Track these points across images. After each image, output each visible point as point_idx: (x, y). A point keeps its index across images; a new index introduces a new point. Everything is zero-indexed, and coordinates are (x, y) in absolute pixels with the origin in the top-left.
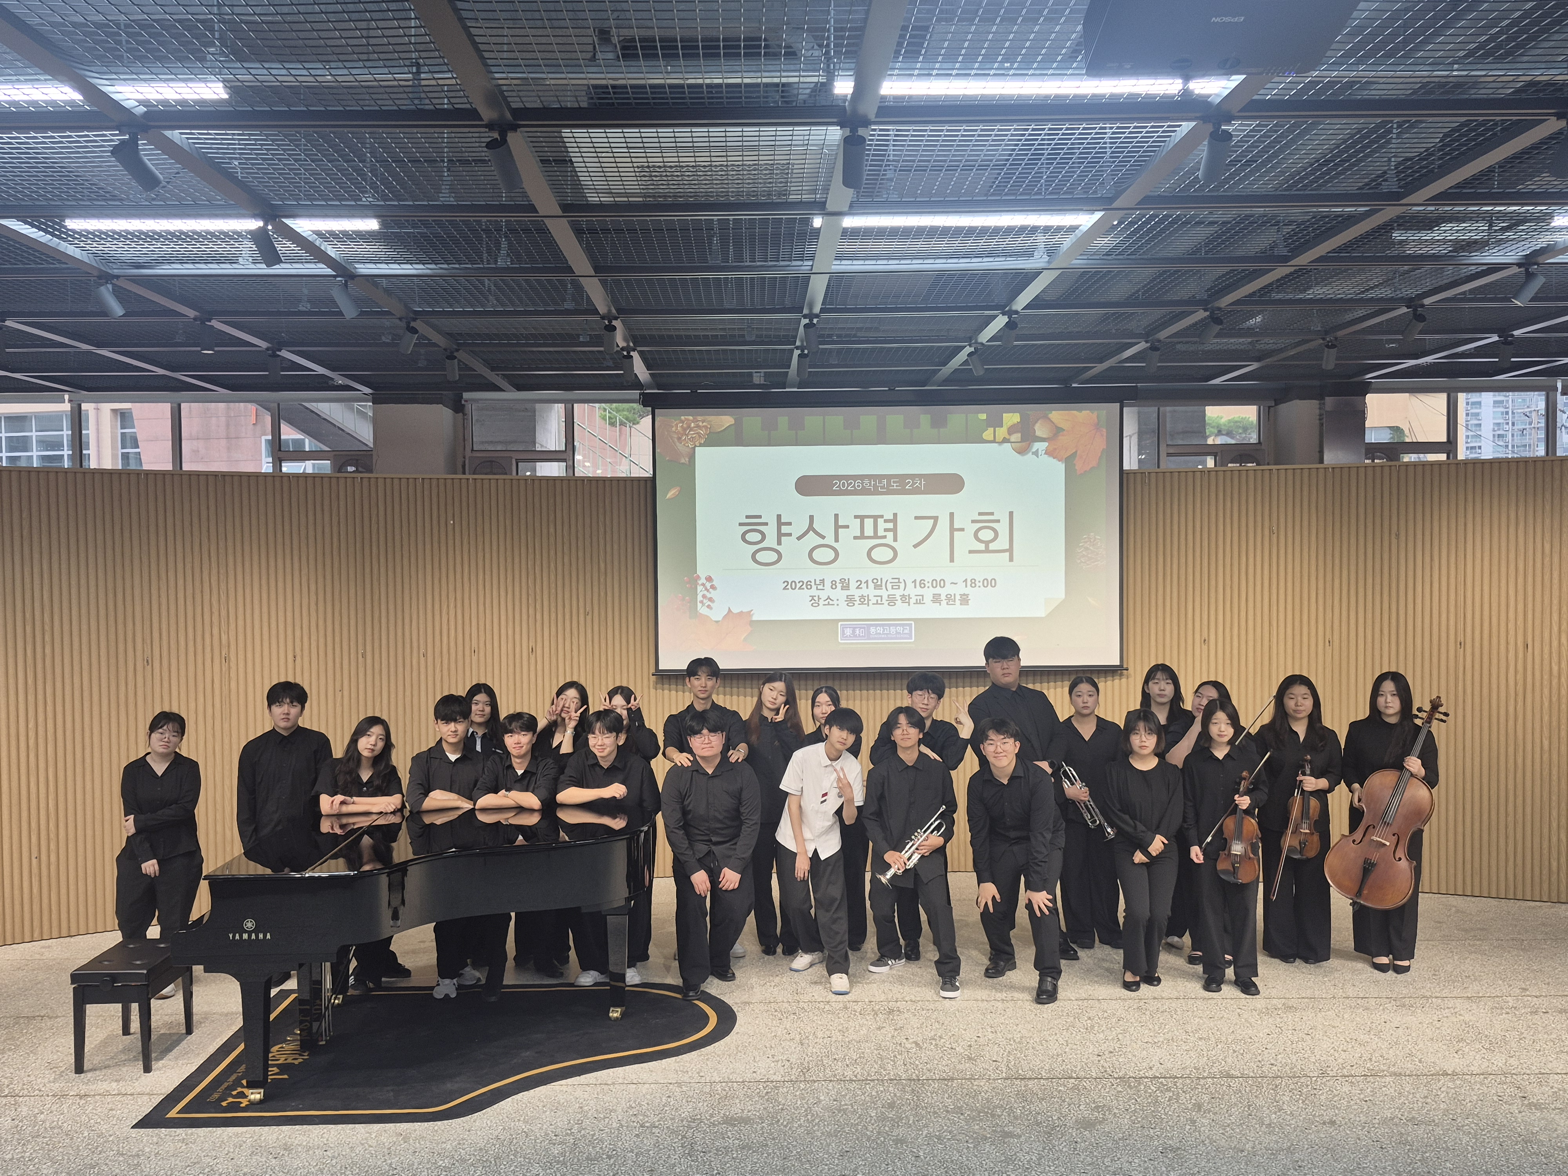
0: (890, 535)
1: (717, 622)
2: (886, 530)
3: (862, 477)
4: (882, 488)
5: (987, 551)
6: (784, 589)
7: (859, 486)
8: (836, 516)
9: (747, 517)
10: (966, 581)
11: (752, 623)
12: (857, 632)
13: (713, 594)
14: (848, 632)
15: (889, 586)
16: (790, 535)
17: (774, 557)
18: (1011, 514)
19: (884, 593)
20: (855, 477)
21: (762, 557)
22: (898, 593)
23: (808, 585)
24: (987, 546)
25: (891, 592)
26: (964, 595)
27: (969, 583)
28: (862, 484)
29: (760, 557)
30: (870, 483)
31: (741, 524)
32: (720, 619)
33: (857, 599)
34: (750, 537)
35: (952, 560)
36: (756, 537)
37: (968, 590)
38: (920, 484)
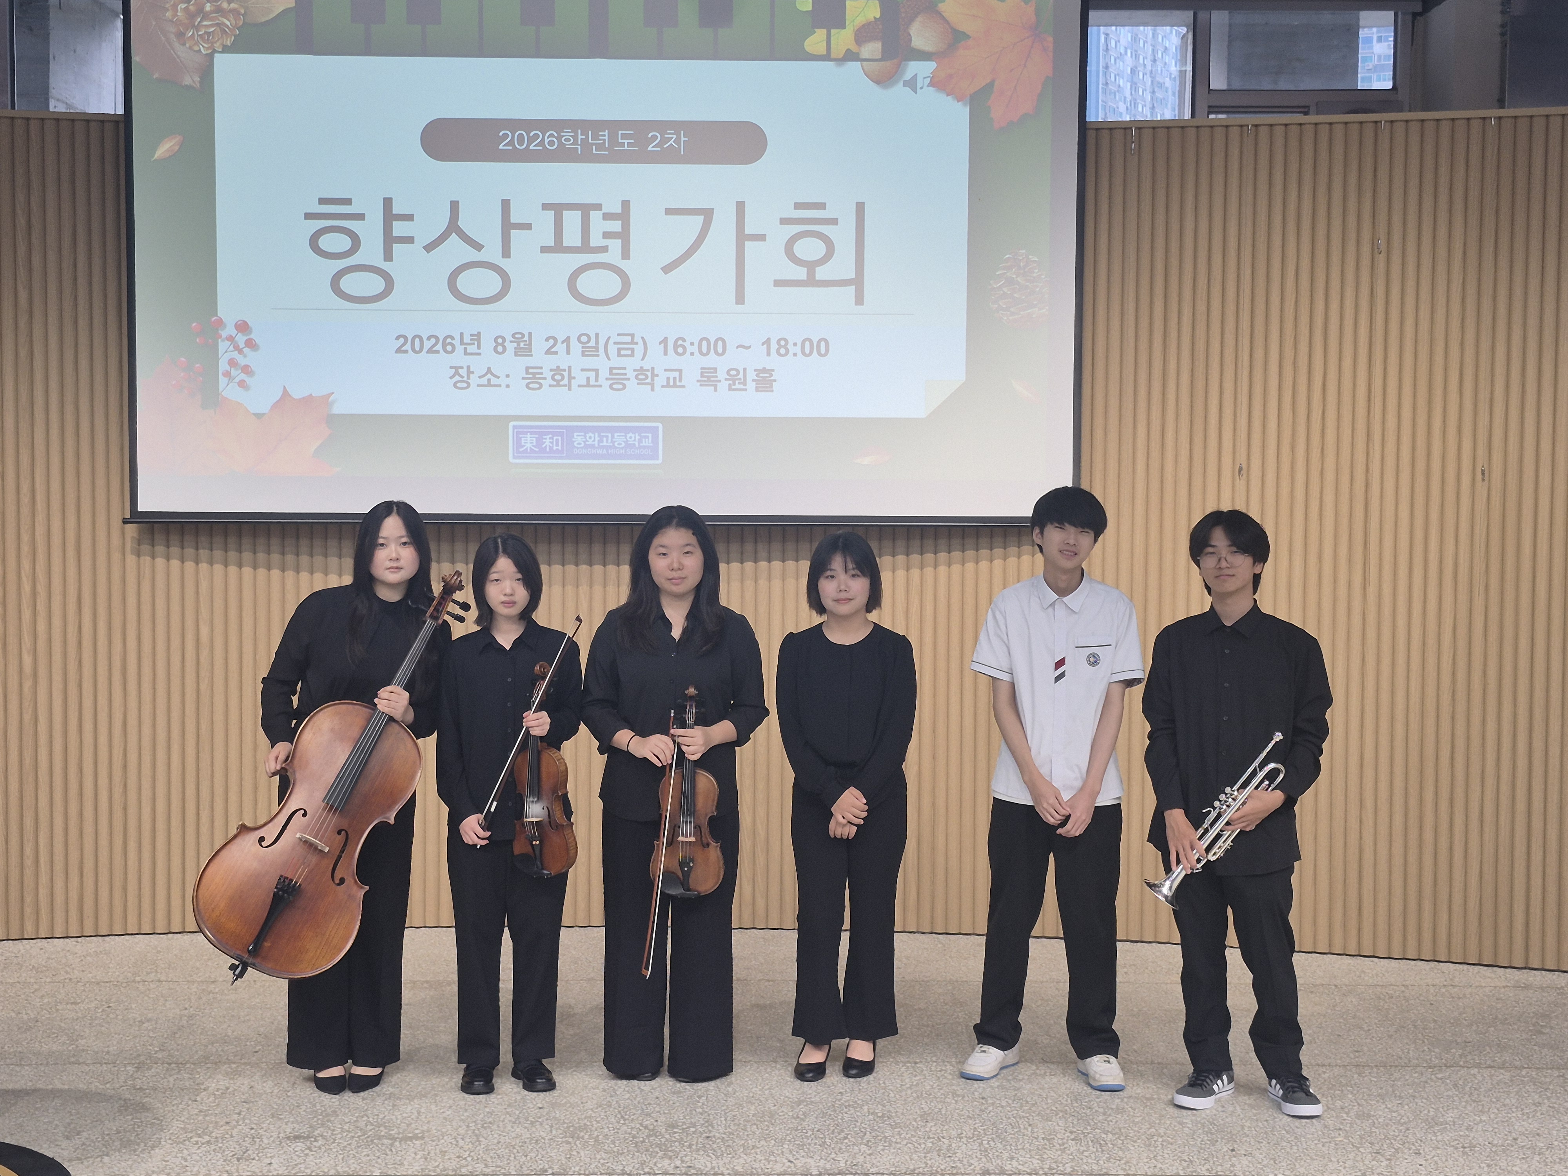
0: (615, 245)
1: (259, 416)
2: (607, 235)
3: (558, 125)
4: (600, 147)
5: (811, 281)
6: (399, 350)
7: (551, 143)
8: (506, 204)
9: (322, 201)
10: (767, 342)
11: (332, 420)
12: (547, 442)
13: (250, 358)
14: (529, 442)
15: (613, 349)
16: (410, 240)
17: (376, 284)
18: (860, 208)
19: (601, 363)
20: (544, 125)
21: (351, 284)
22: (631, 364)
23: (447, 344)
24: (811, 273)
25: (616, 361)
26: (764, 370)
27: (774, 346)
28: (559, 138)
29: (348, 284)
30: (575, 138)
31: (309, 216)
32: (264, 407)
33: (548, 374)
34: (328, 242)
35: (740, 299)
36: (342, 243)
37: (774, 362)
38: (677, 141)
